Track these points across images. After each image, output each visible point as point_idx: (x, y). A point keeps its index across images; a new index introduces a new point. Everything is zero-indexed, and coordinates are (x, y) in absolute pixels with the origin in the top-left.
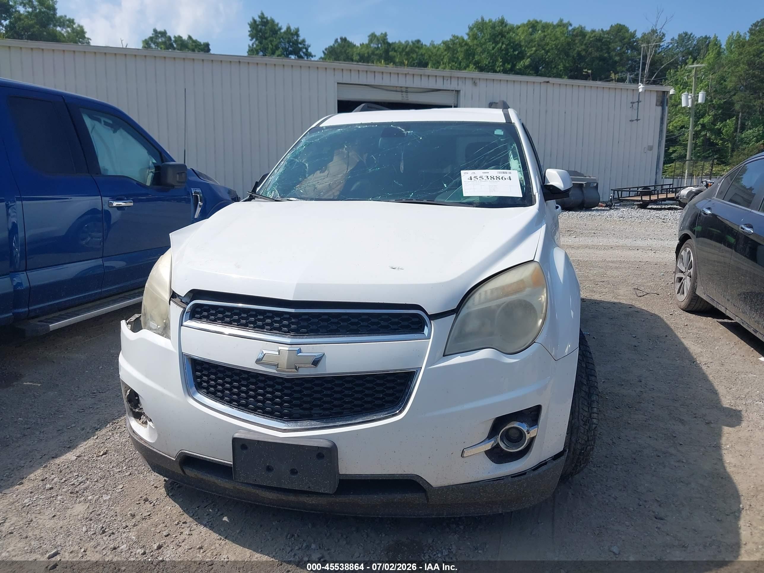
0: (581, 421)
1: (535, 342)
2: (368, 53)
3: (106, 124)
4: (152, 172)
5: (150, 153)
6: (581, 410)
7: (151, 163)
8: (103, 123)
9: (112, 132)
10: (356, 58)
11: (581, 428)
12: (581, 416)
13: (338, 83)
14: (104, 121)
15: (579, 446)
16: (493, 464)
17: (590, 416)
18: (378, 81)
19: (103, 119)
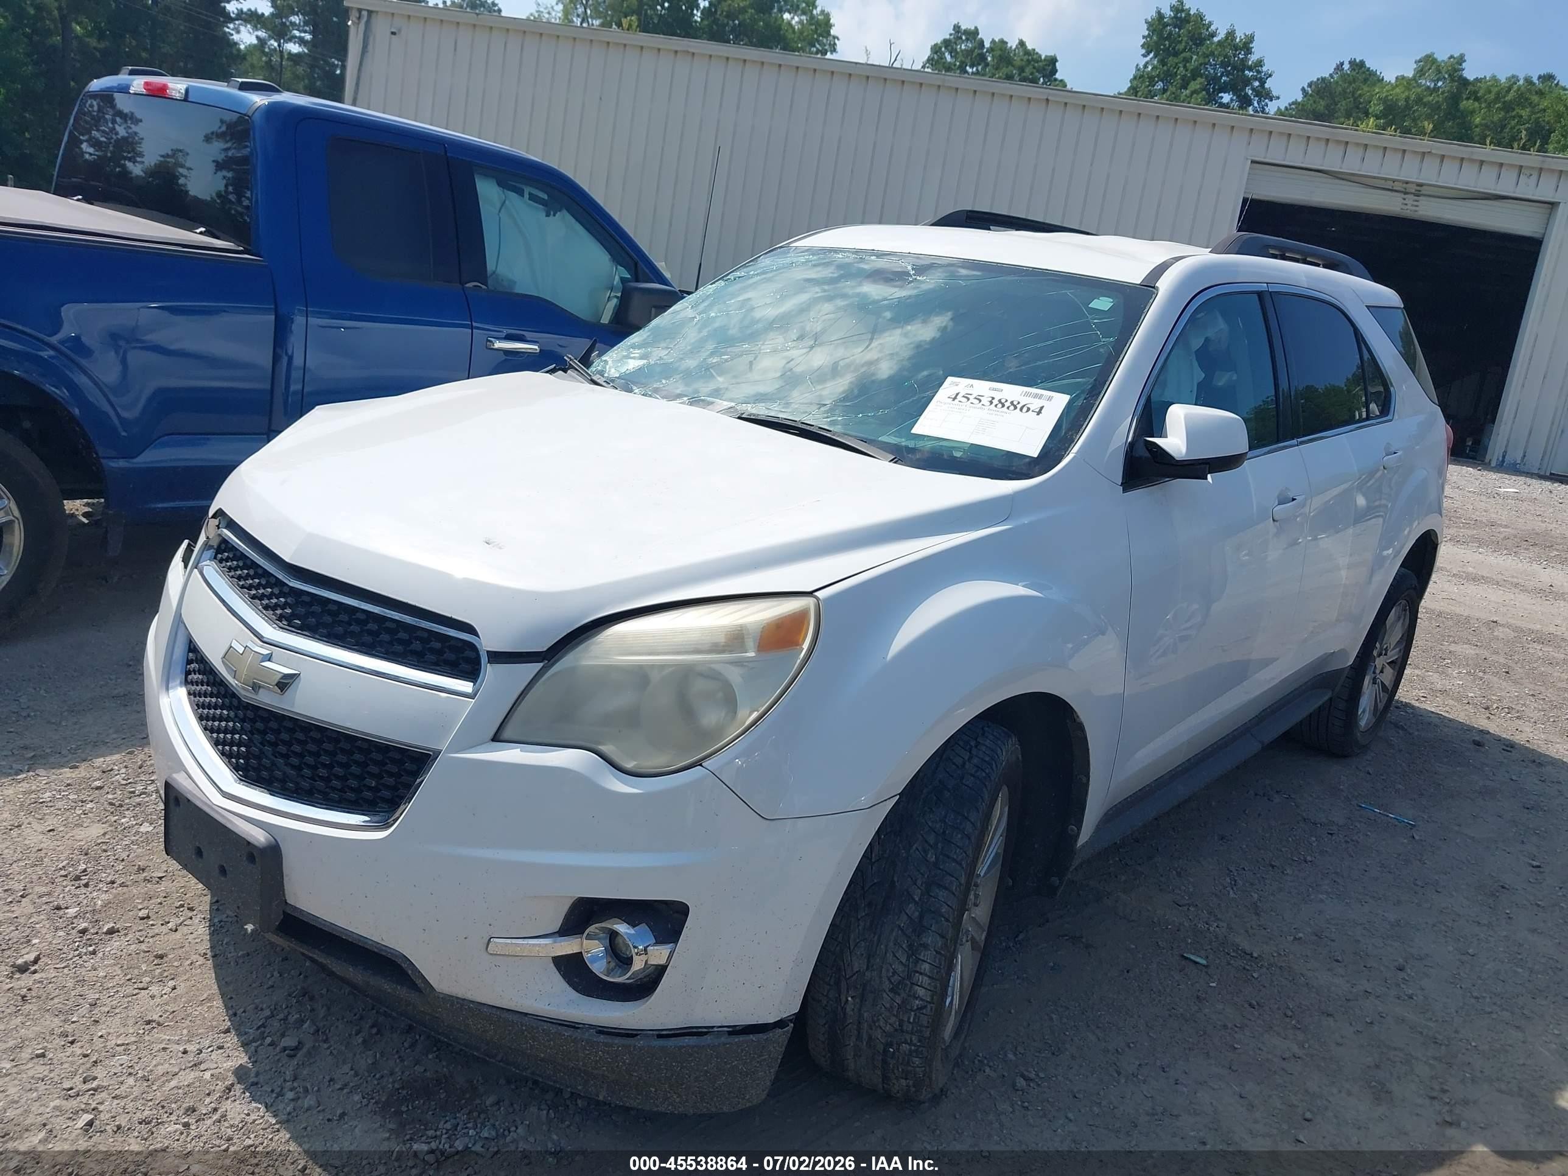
0: (885, 979)
1: (701, 765)
2: (1407, 99)
3: (533, 198)
4: (617, 297)
5: (617, 259)
6: (890, 956)
7: (617, 278)
8: (527, 196)
9: (542, 215)
10: (1376, 108)
11: (885, 995)
12: (888, 971)
13: (1253, 162)
14: (530, 194)
15: (878, 1034)
16: (570, 989)
17: (909, 977)
18: (1352, 164)
19: (527, 190)
